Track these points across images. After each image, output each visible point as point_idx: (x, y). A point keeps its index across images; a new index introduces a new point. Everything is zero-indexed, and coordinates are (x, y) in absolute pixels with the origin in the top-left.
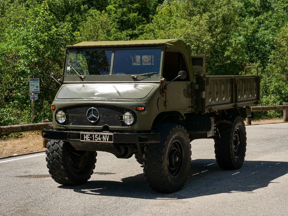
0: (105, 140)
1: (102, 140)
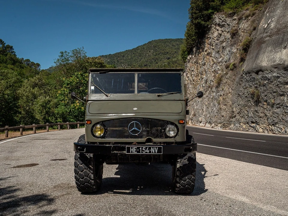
0: (154, 152)
1: (150, 152)
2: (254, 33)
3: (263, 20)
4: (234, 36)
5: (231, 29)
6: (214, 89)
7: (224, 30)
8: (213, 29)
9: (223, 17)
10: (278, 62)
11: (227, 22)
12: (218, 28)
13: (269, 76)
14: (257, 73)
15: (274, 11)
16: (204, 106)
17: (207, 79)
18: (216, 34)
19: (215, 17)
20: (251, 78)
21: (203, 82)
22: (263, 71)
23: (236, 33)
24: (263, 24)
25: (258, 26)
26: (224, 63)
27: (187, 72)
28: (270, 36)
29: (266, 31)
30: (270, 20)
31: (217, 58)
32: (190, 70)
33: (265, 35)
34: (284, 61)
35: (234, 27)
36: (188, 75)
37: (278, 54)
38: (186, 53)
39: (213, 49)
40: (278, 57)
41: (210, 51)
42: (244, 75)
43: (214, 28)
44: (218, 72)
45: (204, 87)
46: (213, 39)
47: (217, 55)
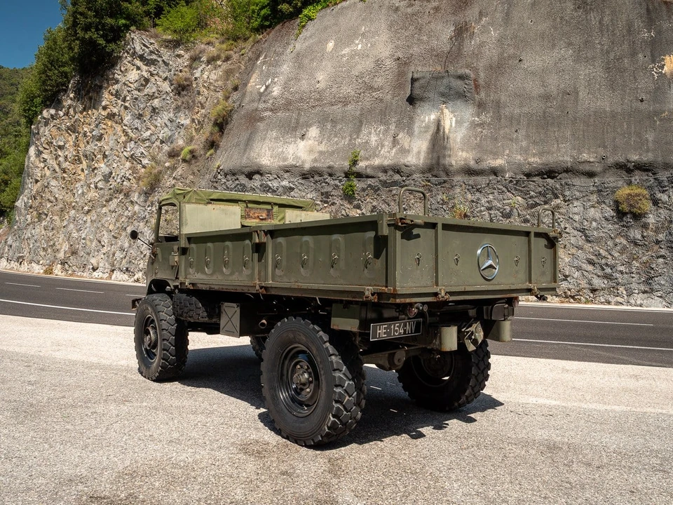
2: (235, 96)
3: (255, 76)
4: (183, 90)
5: (175, 75)
6: (135, 197)
7: (155, 72)
8: (127, 63)
9: (151, 44)
10: (290, 161)
11: (164, 58)
12: (138, 63)
13: (274, 184)
14: (250, 176)
15: (277, 64)
16: (105, 232)
17: (111, 173)
18: (133, 75)
19: (133, 39)
20: (238, 184)
21: (99, 178)
22: (261, 175)
23: (188, 85)
24: (255, 84)
25: (245, 85)
26: (158, 143)
27: (41, 149)
28: (271, 110)
29: (263, 98)
30: (270, 80)
31: (137, 129)
32: (50, 143)
33: (261, 106)
34: (303, 162)
35: (181, 71)
36: (45, 156)
37: (291, 146)
38: (38, 100)
39: (126, 108)
40: (291, 152)
41: (115, 110)
42: (219, 177)
43: (129, 62)
44: (141, 161)
45: (101, 189)
46: (125, 84)
47: (137, 123)
